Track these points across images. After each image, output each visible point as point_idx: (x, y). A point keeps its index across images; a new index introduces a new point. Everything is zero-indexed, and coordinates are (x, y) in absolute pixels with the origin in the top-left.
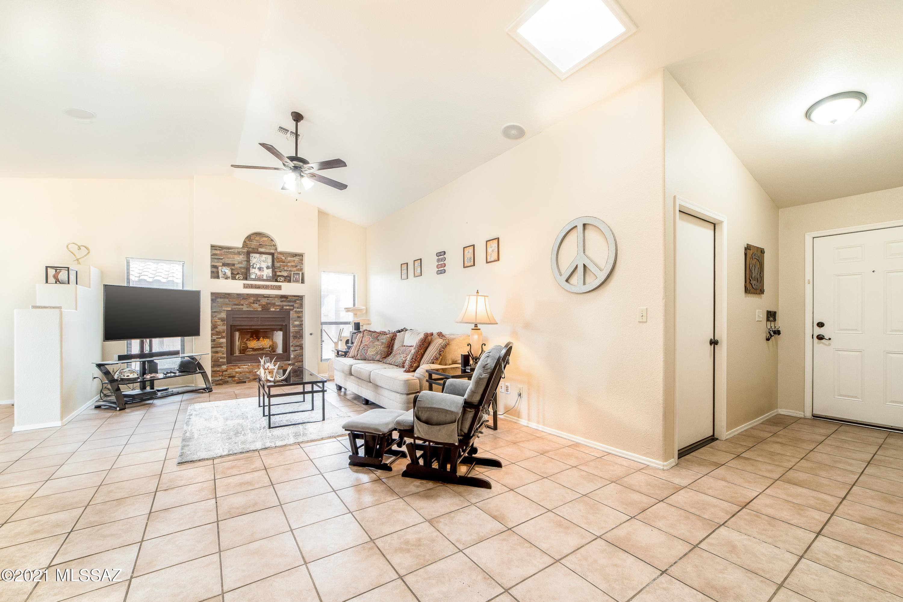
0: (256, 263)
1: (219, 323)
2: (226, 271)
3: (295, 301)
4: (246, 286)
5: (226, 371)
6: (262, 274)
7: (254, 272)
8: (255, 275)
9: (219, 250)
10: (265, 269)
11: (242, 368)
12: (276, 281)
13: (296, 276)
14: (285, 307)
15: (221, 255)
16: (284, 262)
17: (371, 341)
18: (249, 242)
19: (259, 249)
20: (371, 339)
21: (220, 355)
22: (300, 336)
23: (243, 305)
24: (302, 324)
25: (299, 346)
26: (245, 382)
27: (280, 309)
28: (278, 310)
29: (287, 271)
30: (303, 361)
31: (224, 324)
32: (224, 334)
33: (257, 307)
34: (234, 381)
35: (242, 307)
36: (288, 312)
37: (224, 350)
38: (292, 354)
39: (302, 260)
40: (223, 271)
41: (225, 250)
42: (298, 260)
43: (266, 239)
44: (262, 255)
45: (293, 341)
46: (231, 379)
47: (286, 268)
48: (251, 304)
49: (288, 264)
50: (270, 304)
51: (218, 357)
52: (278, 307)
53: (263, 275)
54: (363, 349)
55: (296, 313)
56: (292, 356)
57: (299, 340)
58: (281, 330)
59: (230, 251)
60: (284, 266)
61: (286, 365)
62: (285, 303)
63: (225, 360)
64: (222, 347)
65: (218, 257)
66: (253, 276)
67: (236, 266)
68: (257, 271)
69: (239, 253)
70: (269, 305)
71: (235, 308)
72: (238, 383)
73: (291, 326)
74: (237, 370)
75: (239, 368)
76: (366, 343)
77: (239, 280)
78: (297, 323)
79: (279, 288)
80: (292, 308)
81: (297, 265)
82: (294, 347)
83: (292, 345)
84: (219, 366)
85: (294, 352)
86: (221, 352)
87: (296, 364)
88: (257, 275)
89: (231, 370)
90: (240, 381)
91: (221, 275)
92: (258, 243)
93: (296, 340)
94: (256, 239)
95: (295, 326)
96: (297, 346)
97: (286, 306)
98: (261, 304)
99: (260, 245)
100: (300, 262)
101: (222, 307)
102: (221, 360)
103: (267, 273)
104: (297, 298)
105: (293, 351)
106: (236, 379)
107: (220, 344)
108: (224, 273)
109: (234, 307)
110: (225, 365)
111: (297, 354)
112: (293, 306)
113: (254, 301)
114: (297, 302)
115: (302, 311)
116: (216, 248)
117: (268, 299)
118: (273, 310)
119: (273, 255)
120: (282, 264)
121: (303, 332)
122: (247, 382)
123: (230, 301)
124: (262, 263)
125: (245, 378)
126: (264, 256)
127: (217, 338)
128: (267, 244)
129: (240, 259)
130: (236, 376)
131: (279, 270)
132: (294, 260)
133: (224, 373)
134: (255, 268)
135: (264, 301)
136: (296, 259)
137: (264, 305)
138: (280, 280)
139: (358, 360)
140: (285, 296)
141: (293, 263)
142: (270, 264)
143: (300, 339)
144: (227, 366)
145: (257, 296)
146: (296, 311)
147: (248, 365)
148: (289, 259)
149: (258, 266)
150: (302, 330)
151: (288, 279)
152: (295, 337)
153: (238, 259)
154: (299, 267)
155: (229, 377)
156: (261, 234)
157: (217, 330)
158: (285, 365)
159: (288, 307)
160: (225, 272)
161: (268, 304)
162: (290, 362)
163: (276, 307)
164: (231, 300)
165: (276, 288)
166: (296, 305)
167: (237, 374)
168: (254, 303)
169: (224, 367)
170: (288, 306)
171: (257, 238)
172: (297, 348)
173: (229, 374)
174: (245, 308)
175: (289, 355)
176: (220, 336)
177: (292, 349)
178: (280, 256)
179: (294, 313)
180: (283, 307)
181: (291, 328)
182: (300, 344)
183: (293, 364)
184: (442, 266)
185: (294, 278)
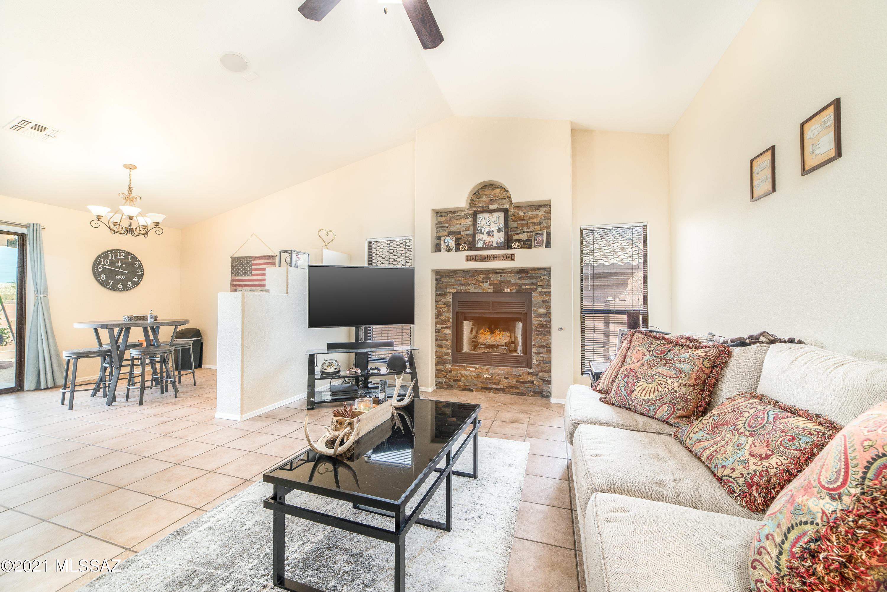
0: (485, 226)
1: (444, 308)
2: (450, 241)
3: (539, 278)
4: (469, 259)
5: (451, 372)
6: (492, 239)
7: (482, 239)
8: (483, 242)
9: (445, 216)
10: (496, 232)
11: (469, 370)
12: (510, 247)
13: (538, 238)
14: (524, 287)
15: (447, 222)
16: (523, 220)
17: (647, 363)
18: (477, 200)
19: (489, 206)
20: (648, 357)
21: (444, 350)
22: (546, 332)
23: (469, 285)
24: (550, 313)
25: (545, 347)
26: (471, 390)
27: (517, 290)
28: (515, 291)
29: (527, 232)
30: (550, 372)
31: (449, 310)
32: (450, 324)
33: (487, 287)
34: (459, 386)
35: (468, 288)
36: (529, 294)
37: (449, 343)
38: (535, 358)
39: (549, 212)
40: (446, 241)
41: (450, 215)
42: (543, 213)
43: (497, 191)
44: (493, 213)
45: (536, 338)
46: (456, 383)
47: (525, 228)
48: (480, 283)
49: (529, 222)
50: (503, 282)
51: (442, 353)
52: (514, 287)
53: (493, 242)
55: (540, 295)
56: (534, 362)
57: (545, 338)
58: (520, 320)
59: (456, 215)
60: (523, 225)
61: (526, 375)
62: (524, 281)
63: (450, 358)
64: (446, 340)
65: (443, 225)
66: (480, 245)
67: (463, 233)
68: (485, 237)
69: (466, 216)
70: (503, 285)
71: (461, 290)
72: (464, 390)
73: (533, 315)
74: (463, 372)
75: (466, 370)
76: (632, 366)
77: (463, 251)
78: (542, 310)
79: (512, 257)
80: (534, 287)
81: (541, 221)
82: (538, 347)
83: (535, 345)
84: (443, 364)
85: (537, 355)
86: (446, 346)
87: (540, 374)
88: (485, 243)
89: (456, 372)
90: (466, 387)
91: (443, 246)
92: (488, 199)
93: (540, 337)
94: (485, 193)
95: (539, 315)
96: (542, 346)
97: (526, 284)
98: (493, 283)
99: (490, 200)
100: (546, 215)
101: (446, 288)
102: (445, 357)
103: (499, 237)
104: (542, 272)
105: (535, 353)
106: (462, 384)
107: (445, 336)
108: (447, 244)
109: (459, 288)
110: (450, 364)
111: (542, 359)
112: (535, 284)
113: (483, 278)
114: (543, 277)
115: (550, 292)
116: (441, 214)
117: (501, 276)
118: (508, 290)
119: (506, 211)
120: (519, 222)
121: (550, 325)
122: (474, 391)
123: (455, 280)
124: (493, 225)
125: (471, 384)
126: (495, 214)
127: (442, 328)
128: (499, 198)
129: (467, 223)
130: (462, 381)
131: (516, 232)
132: (538, 215)
133: (449, 374)
134: (483, 233)
135: (496, 279)
136: (541, 212)
137: (496, 284)
138: (515, 246)
139: (606, 403)
140: (525, 269)
141: (536, 219)
142: (502, 225)
143: (546, 335)
144: (452, 366)
145: (487, 272)
146: (540, 292)
147: (476, 368)
148: (530, 213)
149: (487, 230)
150: (550, 321)
151: (527, 244)
152: (539, 333)
153: (465, 224)
154: (544, 224)
155: (455, 380)
156: (491, 185)
157: (442, 317)
158: (524, 373)
159: (528, 287)
160: (449, 243)
161: (501, 282)
162: (531, 370)
163: (511, 287)
164: (457, 279)
165: (508, 258)
166: (540, 283)
167: (463, 378)
168: (483, 282)
169: (449, 366)
170: (529, 284)
171: (487, 192)
172: (542, 350)
173: (453, 377)
174: (472, 289)
175: (531, 360)
176: (445, 326)
177: (534, 350)
178: (517, 211)
179: (538, 295)
180: (521, 287)
181: (535, 318)
182: (547, 344)
183: (536, 374)
185: (536, 241)
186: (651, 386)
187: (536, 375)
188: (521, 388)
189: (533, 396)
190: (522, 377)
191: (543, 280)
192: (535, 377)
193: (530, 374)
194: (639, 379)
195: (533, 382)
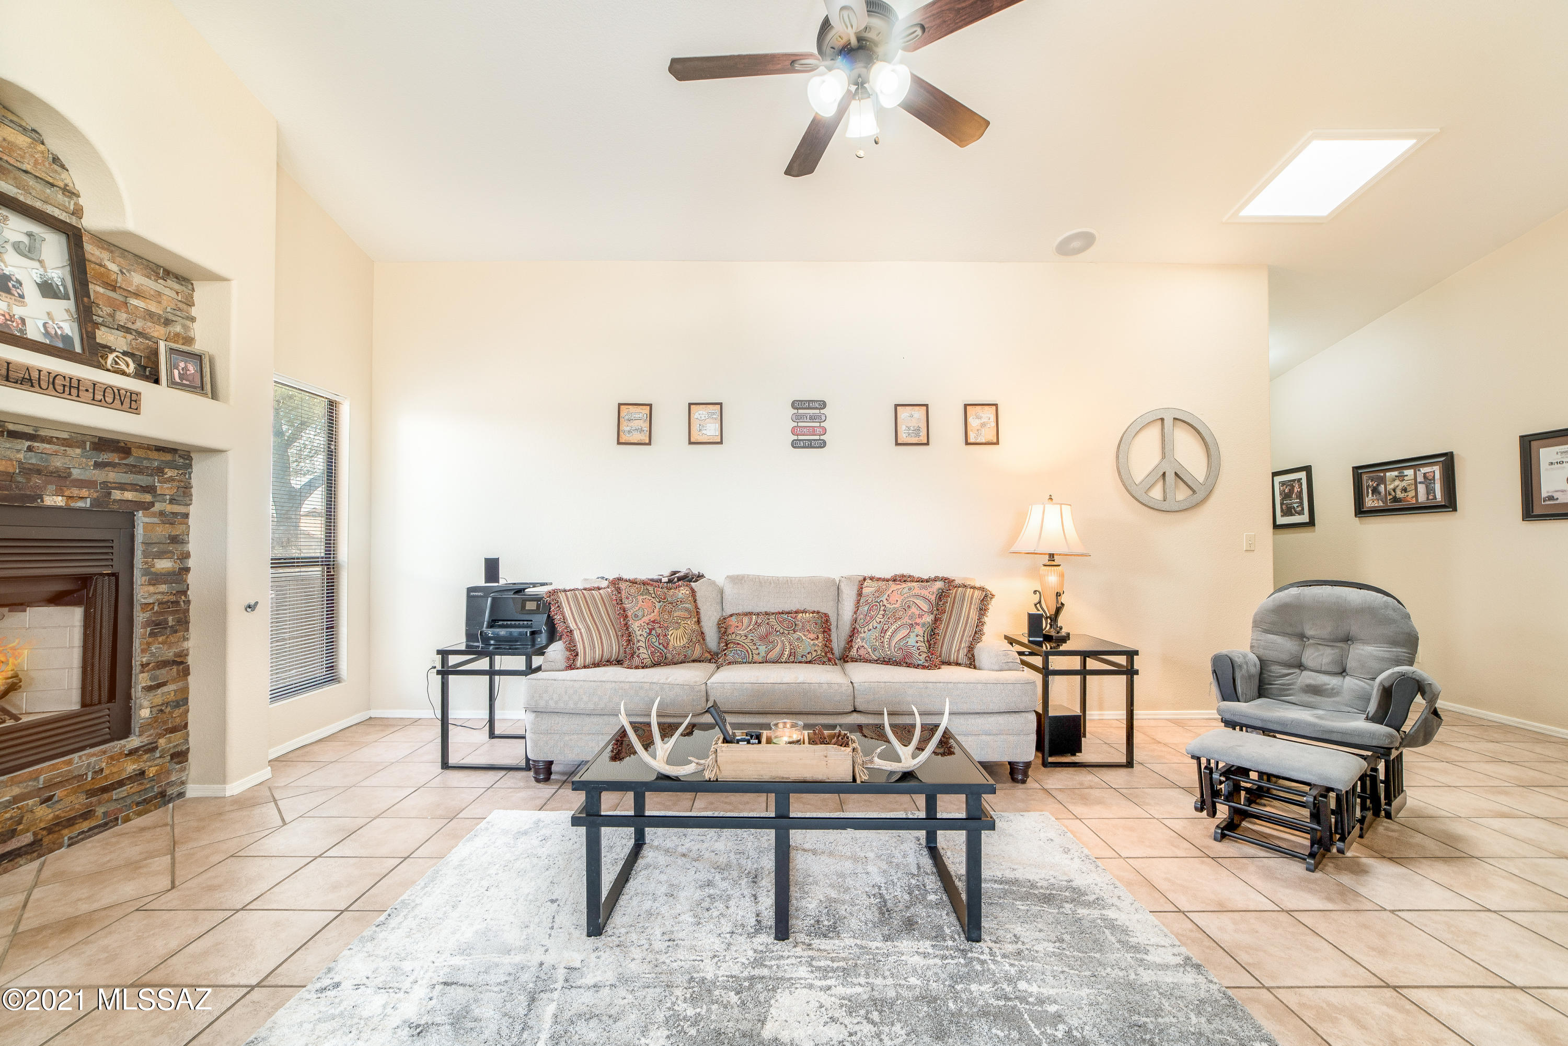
3: (160, 471)
12: (107, 367)
13: (179, 365)
14: (117, 495)
16: (114, 288)
20: (658, 605)
22: (179, 621)
24: (186, 569)
25: (174, 663)
27: (95, 502)
28: (82, 505)
29: (128, 330)
36: (127, 515)
38: (146, 703)
39: (191, 301)
42: (174, 295)
45: (149, 644)
47: (122, 317)
49: (134, 302)
50: (38, 472)
52: (82, 493)
54: (650, 634)
55: (164, 523)
56: (143, 713)
57: (172, 639)
60: (115, 305)
61: (118, 760)
62: (112, 476)
70: (38, 480)
73: (137, 580)
76: (652, 616)
78: (164, 565)
79: (131, 403)
80: (148, 498)
81: (171, 317)
82: (154, 669)
83: (140, 666)
85: (150, 694)
87: (162, 741)
93: (160, 639)
95: (155, 578)
96: (162, 665)
97: (122, 487)
100: (180, 305)
103: (47, 314)
104: (168, 457)
105: (149, 689)
111: (164, 699)
112: (150, 489)
114: (170, 473)
115: (186, 516)
118: (58, 502)
119: (70, 235)
120: (106, 291)
121: (188, 602)
124: (16, 259)
128: (32, 170)
131: (107, 320)
132: (159, 294)
136: (169, 290)
138: (121, 368)
139: (643, 668)
140: (118, 441)
141: (154, 304)
143: (176, 632)
146: (162, 513)
148: (138, 279)
150: (184, 593)
151: (149, 370)
152: (155, 628)
154: (178, 328)
158: (108, 758)
159: (129, 495)
161: (29, 470)
162: (134, 742)
163: (70, 492)
165: (117, 402)
166: (162, 489)
170: (134, 487)
172: (163, 674)
175: (131, 710)
177: (141, 680)
178: (102, 256)
179: (156, 520)
180: (110, 494)
181: (146, 588)
182: (176, 655)
183: (151, 748)
184: (814, 431)
185: (176, 372)
186: (680, 632)
187: (146, 752)
188: (100, 811)
189: (139, 814)
190: (106, 772)
191: (171, 479)
192: (146, 757)
193: (132, 752)
194: (667, 628)
195: (142, 773)
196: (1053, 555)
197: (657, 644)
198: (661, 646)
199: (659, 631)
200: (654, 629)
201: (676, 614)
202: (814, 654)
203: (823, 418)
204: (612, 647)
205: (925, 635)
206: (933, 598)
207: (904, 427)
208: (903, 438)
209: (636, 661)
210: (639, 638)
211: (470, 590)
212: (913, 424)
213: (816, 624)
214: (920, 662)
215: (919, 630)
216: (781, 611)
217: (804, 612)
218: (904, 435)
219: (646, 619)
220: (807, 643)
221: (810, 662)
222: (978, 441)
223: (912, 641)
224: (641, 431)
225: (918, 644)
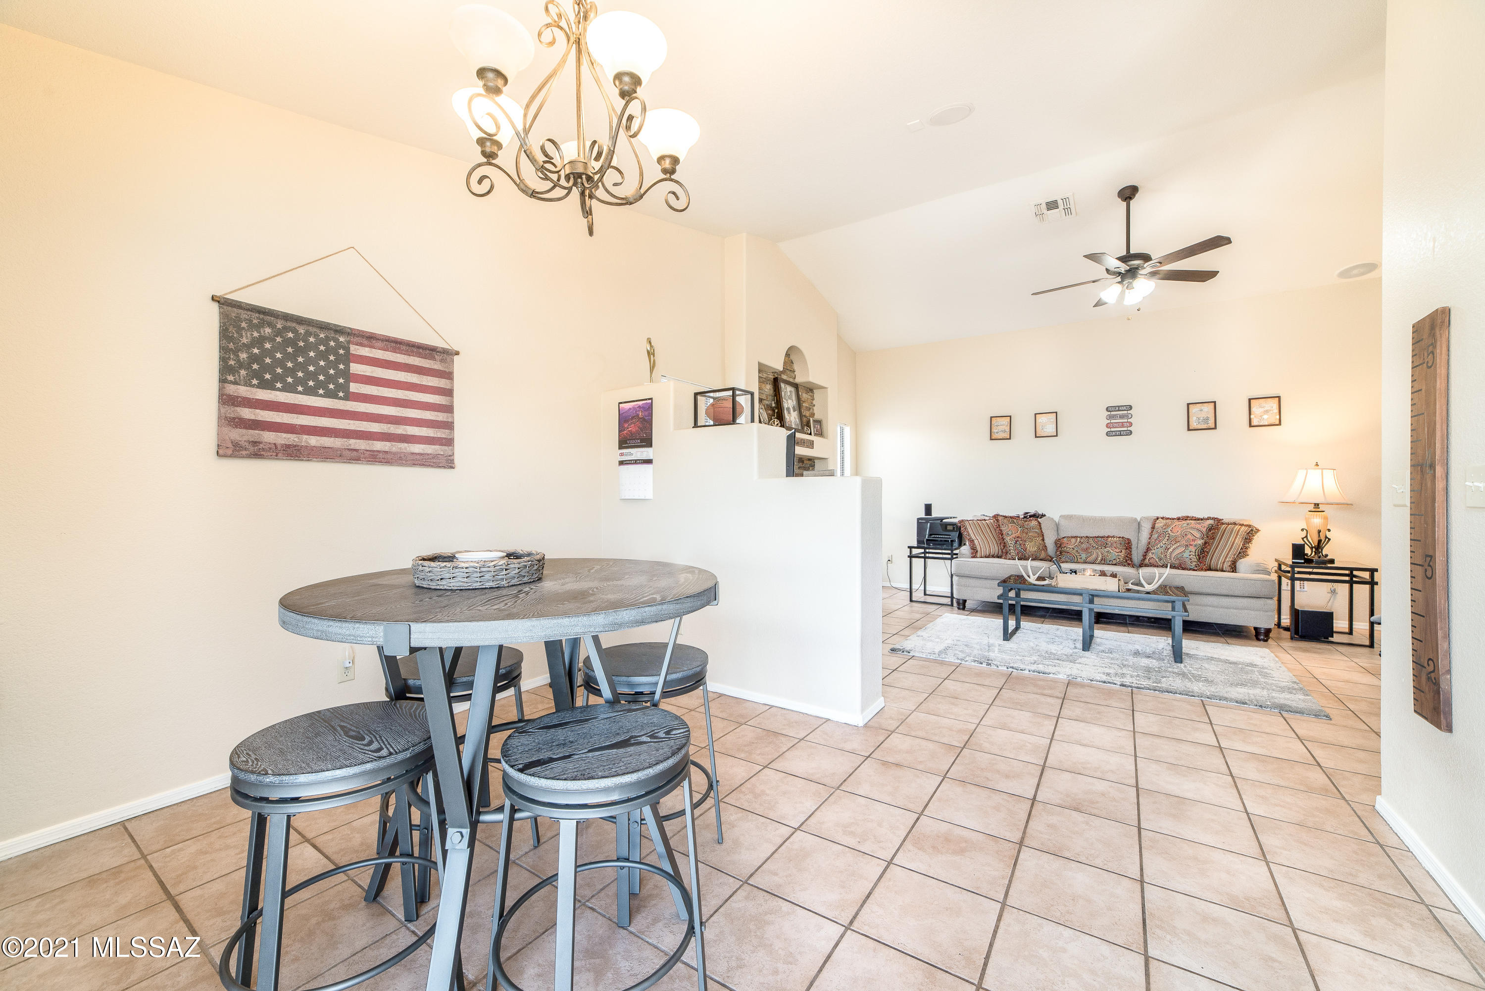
6: (790, 419)
12: (805, 432)
13: (816, 426)
16: (804, 402)
19: (782, 375)
20: (1019, 529)
29: (805, 416)
43: (787, 359)
67: (764, 403)
68: (786, 413)
69: (766, 381)
79: (812, 444)
88: (787, 421)
119: (796, 387)
124: (789, 400)
126: (788, 388)
128: (788, 368)
129: (767, 391)
132: (809, 399)
134: (784, 409)
139: (1012, 559)
141: (809, 403)
148: (806, 396)
149: (786, 405)
156: (796, 349)
165: (809, 445)
184: (1123, 425)
185: (815, 429)
186: (1033, 543)
194: (1025, 541)
196: (1318, 505)
197: (1020, 548)
198: (1022, 550)
199: (1021, 542)
200: (1018, 541)
201: (1030, 535)
202: (1118, 560)
203: (1130, 416)
204: (995, 549)
205: (1197, 552)
206: (1204, 530)
207: (1195, 418)
208: (1194, 425)
209: (1009, 556)
210: (1010, 545)
211: (918, 519)
212: (1203, 415)
213: (1121, 544)
214: (1191, 567)
215: (1193, 549)
216: (1097, 536)
217: (1113, 537)
218: (1195, 424)
219: (1014, 535)
220: (1114, 554)
221: (1115, 565)
222: (1261, 424)
223: (1186, 555)
224: (1005, 431)
225: (1191, 557)
